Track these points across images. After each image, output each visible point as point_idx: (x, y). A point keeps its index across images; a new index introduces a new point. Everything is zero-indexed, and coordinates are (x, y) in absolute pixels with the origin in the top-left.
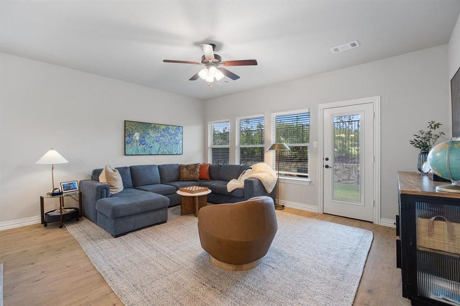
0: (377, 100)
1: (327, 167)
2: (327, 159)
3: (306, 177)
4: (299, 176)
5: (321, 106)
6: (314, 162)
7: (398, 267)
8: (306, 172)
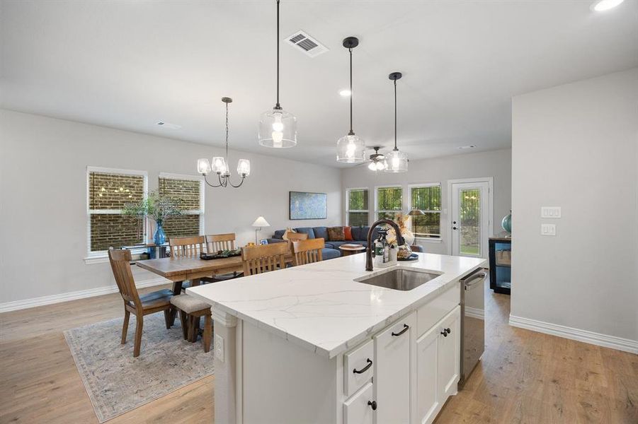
0: (491, 180)
1: (455, 228)
2: (455, 223)
3: (438, 237)
4: (431, 236)
5: (449, 182)
6: (445, 225)
7: (491, 288)
8: (439, 233)
